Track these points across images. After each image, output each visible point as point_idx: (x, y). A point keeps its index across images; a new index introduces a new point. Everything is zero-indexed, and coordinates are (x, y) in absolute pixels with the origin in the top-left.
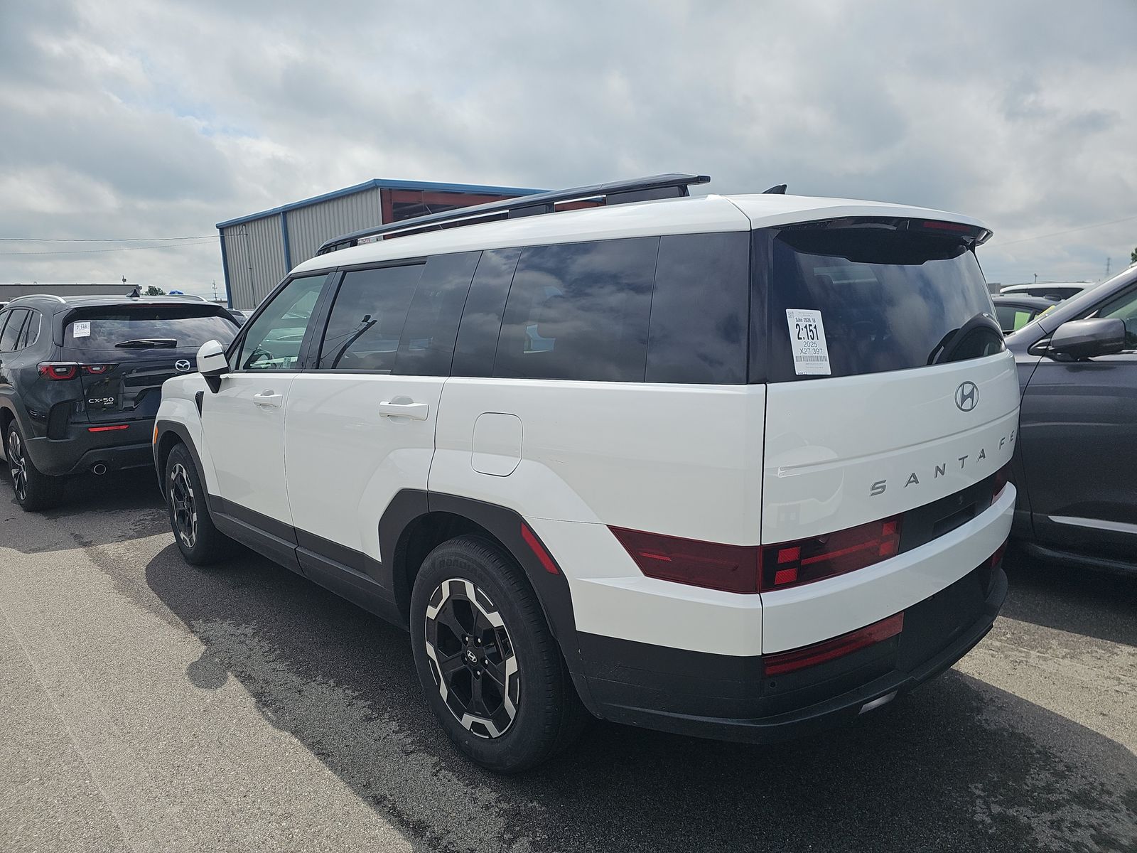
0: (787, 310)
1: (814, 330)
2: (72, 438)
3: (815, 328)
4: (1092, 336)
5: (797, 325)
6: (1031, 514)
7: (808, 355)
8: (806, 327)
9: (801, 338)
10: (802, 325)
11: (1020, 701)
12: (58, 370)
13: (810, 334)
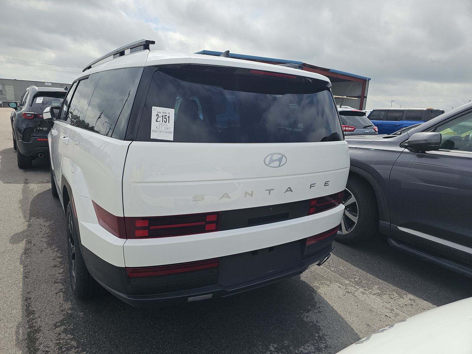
0: (153, 107)
1: (168, 118)
2: (31, 142)
3: (169, 117)
4: (425, 140)
5: (157, 115)
6: (390, 224)
7: (160, 130)
8: (163, 116)
9: (158, 121)
10: (160, 115)
11: (333, 310)
12: (27, 115)
13: (164, 119)
